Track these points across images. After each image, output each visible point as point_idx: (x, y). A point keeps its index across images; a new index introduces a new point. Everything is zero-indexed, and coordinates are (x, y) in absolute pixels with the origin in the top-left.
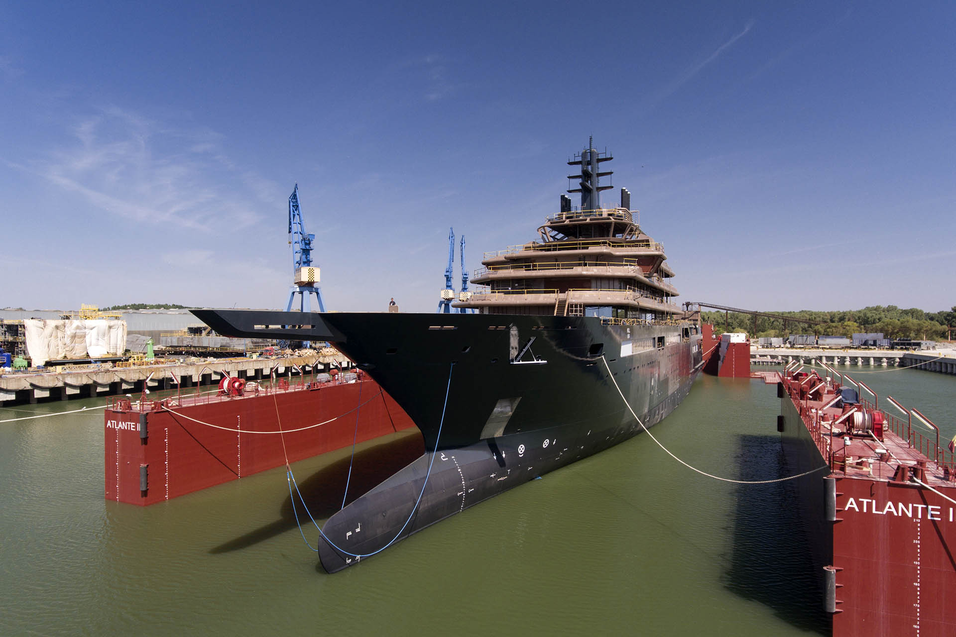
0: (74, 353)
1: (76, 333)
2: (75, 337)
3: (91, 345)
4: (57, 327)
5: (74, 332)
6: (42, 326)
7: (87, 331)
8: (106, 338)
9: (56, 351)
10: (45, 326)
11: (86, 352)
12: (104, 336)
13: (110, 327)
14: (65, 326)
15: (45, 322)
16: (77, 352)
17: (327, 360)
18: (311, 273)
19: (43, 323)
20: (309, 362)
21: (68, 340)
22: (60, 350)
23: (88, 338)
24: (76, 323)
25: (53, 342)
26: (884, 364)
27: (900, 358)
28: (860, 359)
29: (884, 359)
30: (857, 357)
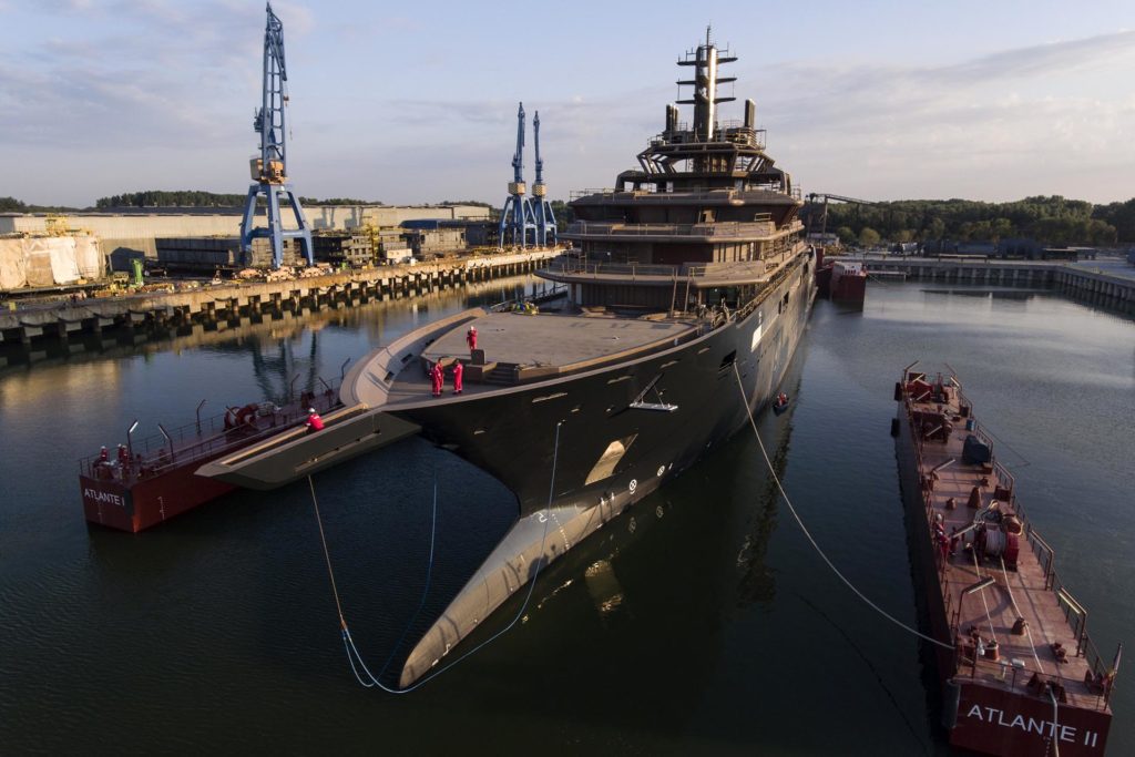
4: (10, 249)
5: (35, 254)
7: (51, 251)
14: (21, 247)
16: (43, 277)
21: (27, 264)
23: (53, 261)
25: (8, 267)
26: (1030, 278)
27: (1049, 272)
28: (1002, 272)
29: (1031, 273)
30: (999, 270)
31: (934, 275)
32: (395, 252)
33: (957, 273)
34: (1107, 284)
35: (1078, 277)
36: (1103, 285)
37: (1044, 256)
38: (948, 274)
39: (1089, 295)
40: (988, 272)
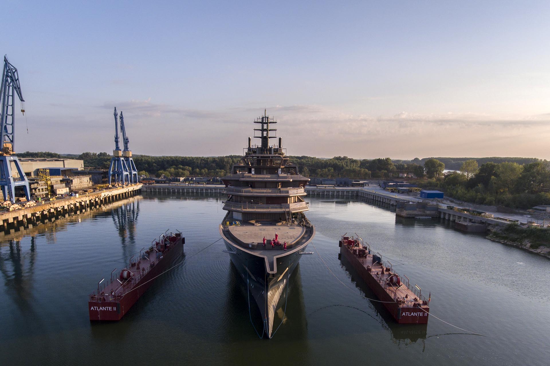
26: (350, 194)
27: (357, 192)
28: (340, 192)
29: (350, 192)
30: (339, 191)
31: (316, 194)
32: (61, 190)
33: (324, 193)
34: (378, 197)
35: (367, 194)
36: (377, 197)
37: (353, 185)
38: (321, 194)
39: (372, 200)
40: (336, 192)
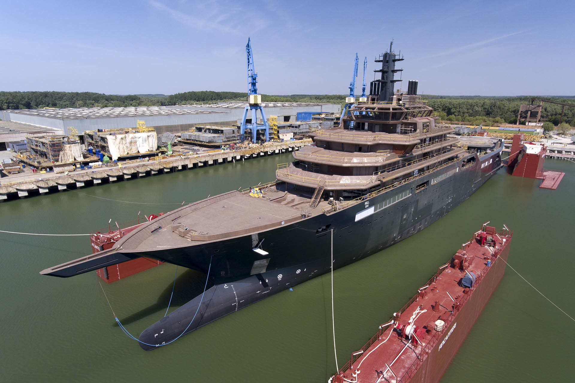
0: (132, 151)
1: (131, 141)
2: (131, 143)
3: (140, 147)
4: (122, 139)
5: (131, 140)
6: (115, 139)
7: (137, 139)
8: (147, 142)
9: (123, 151)
10: (116, 138)
11: (137, 150)
12: (146, 141)
13: (148, 136)
14: (126, 138)
15: (116, 136)
16: (134, 150)
17: (266, 150)
18: (256, 98)
19: (115, 137)
20: (255, 152)
21: (128, 145)
22: (125, 150)
23: (138, 143)
24: (131, 135)
25: (121, 146)
32: (284, 135)
